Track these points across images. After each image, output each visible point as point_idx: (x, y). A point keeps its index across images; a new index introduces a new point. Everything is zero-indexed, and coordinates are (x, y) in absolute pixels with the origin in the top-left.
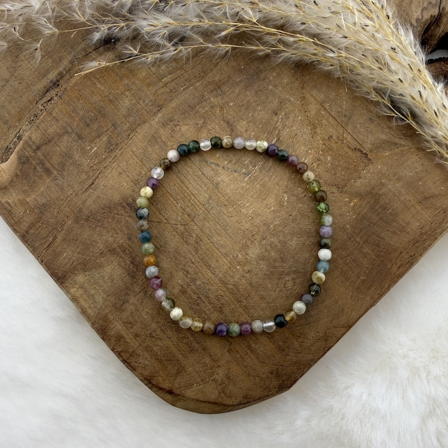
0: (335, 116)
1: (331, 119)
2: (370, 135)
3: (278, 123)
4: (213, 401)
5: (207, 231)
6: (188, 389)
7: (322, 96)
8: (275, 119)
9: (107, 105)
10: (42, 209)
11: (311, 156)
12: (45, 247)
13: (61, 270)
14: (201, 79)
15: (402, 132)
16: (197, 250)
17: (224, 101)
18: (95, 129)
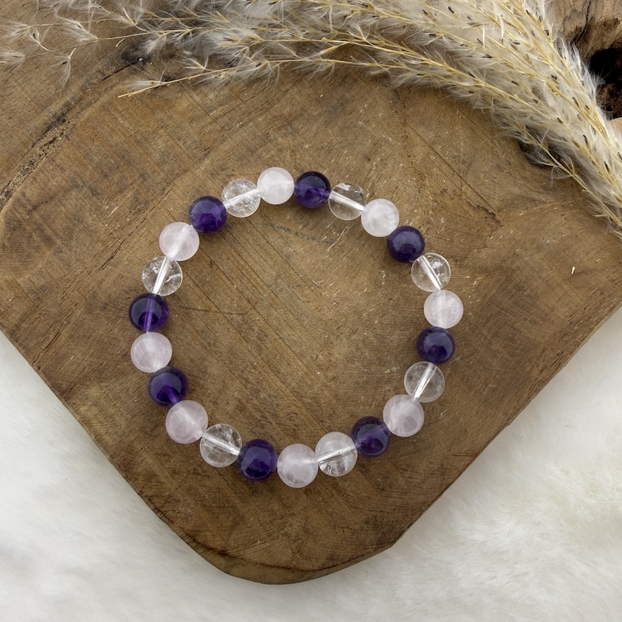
0: (449, 162)
1: (444, 167)
2: (497, 189)
3: (372, 173)
4: (284, 565)
5: (275, 323)
6: (248, 548)
7: (430, 136)
8: (368, 166)
9: (133, 147)
10: (40, 294)
11: (418, 218)
12: (43, 347)
13: (66, 380)
14: (264, 112)
15: (542, 184)
16: (260, 350)
17: (296, 142)
18: (116, 181)
